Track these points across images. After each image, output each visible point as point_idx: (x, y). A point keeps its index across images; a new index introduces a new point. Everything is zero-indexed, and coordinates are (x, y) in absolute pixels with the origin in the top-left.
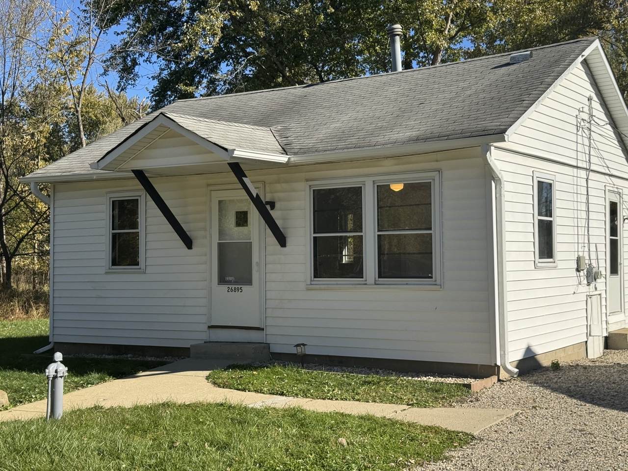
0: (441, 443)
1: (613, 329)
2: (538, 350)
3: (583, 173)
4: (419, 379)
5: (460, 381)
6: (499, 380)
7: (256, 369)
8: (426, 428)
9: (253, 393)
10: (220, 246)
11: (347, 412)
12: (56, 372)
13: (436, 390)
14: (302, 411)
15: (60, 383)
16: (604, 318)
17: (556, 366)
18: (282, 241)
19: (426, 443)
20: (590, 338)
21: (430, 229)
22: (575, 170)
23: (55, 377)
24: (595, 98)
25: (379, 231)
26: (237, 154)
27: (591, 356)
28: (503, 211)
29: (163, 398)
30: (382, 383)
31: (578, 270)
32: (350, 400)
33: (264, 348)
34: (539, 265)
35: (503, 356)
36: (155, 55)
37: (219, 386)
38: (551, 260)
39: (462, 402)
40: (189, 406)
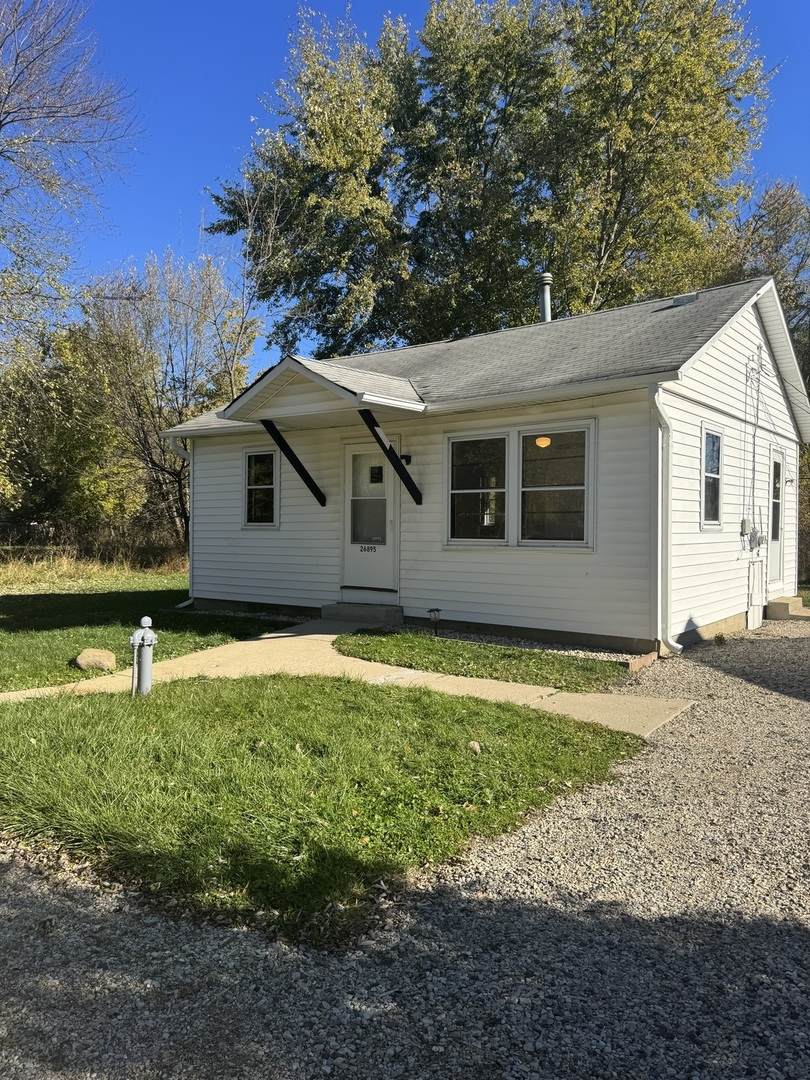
0: (603, 750)
1: (772, 598)
2: (700, 622)
3: (750, 429)
4: (566, 653)
5: (614, 657)
6: (659, 657)
7: (384, 634)
8: (581, 726)
9: (379, 664)
10: (354, 503)
11: (483, 697)
12: (143, 639)
13: (587, 668)
14: (428, 693)
15: (148, 652)
16: (764, 587)
17: (720, 640)
18: (418, 498)
19: (584, 751)
20: (751, 608)
21: (583, 485)
22: (743, 424)
23: (141, 646)
24: (764, 348)
25: (523, 487)
26: (367, 398)
27: (750, 627)
28: (670, 465)
29: (274, 668)
30: (524, 658)
31: (742, 534)
32: (486, 678)
33: (397, 611)
34: (705, 527)
35: (665, 630)
36: (315, 331)
37: (344, 654)
38: (716, 522)
39: (620, 684)
40: (303, 679)
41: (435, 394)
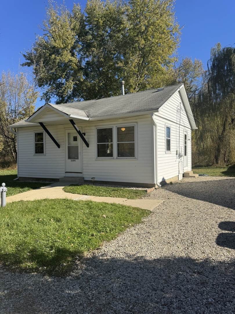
0: (140, 215)
1: (185, 171)
2: (166, 178)
3: (178, 125)
4: (130, 189)
5: (143, 189)
6: (155, 188)
7: (78, 186)
8: (134, 208)
9: (77, 194)
10: (69, 147)
11: (107, 202)
12: (3, 190)
13: (136, 192)
14: (91, 202)
15: (5, 194)
16: (183, 168)
17: (171, 183)
18: (88, 145)
19: (135, 215)
20: (179, 174)
21: (134, 141)
22: (176, 124)
23: (2, 192)
24: (182, 103)
25: (118, 142)
26: (71, 116)
27: (179, 180)
28: (157, 136)
29: (44, 197)
30: (119, 190)
31: (177, 154)
32: (108, 197)
33: (82, 179)
34: (166, 152)
35: (156, 181)
36: (56, 96)
37: (66, 192)
38: (169, 151)
39: (145, 196)
40: (53, 200)
41: (92, 115)
